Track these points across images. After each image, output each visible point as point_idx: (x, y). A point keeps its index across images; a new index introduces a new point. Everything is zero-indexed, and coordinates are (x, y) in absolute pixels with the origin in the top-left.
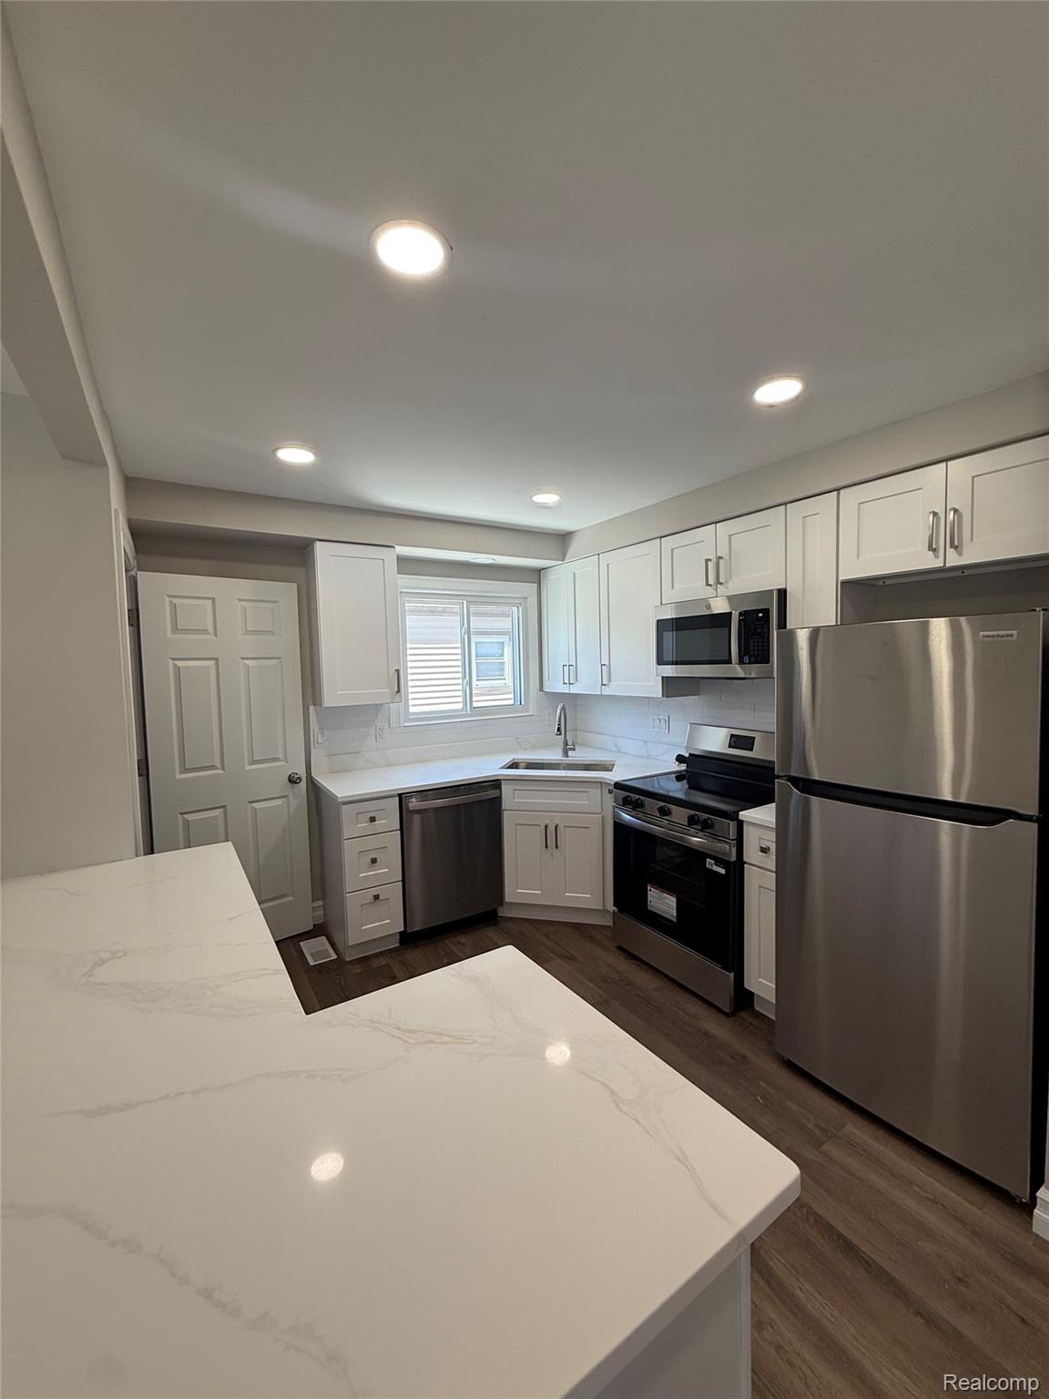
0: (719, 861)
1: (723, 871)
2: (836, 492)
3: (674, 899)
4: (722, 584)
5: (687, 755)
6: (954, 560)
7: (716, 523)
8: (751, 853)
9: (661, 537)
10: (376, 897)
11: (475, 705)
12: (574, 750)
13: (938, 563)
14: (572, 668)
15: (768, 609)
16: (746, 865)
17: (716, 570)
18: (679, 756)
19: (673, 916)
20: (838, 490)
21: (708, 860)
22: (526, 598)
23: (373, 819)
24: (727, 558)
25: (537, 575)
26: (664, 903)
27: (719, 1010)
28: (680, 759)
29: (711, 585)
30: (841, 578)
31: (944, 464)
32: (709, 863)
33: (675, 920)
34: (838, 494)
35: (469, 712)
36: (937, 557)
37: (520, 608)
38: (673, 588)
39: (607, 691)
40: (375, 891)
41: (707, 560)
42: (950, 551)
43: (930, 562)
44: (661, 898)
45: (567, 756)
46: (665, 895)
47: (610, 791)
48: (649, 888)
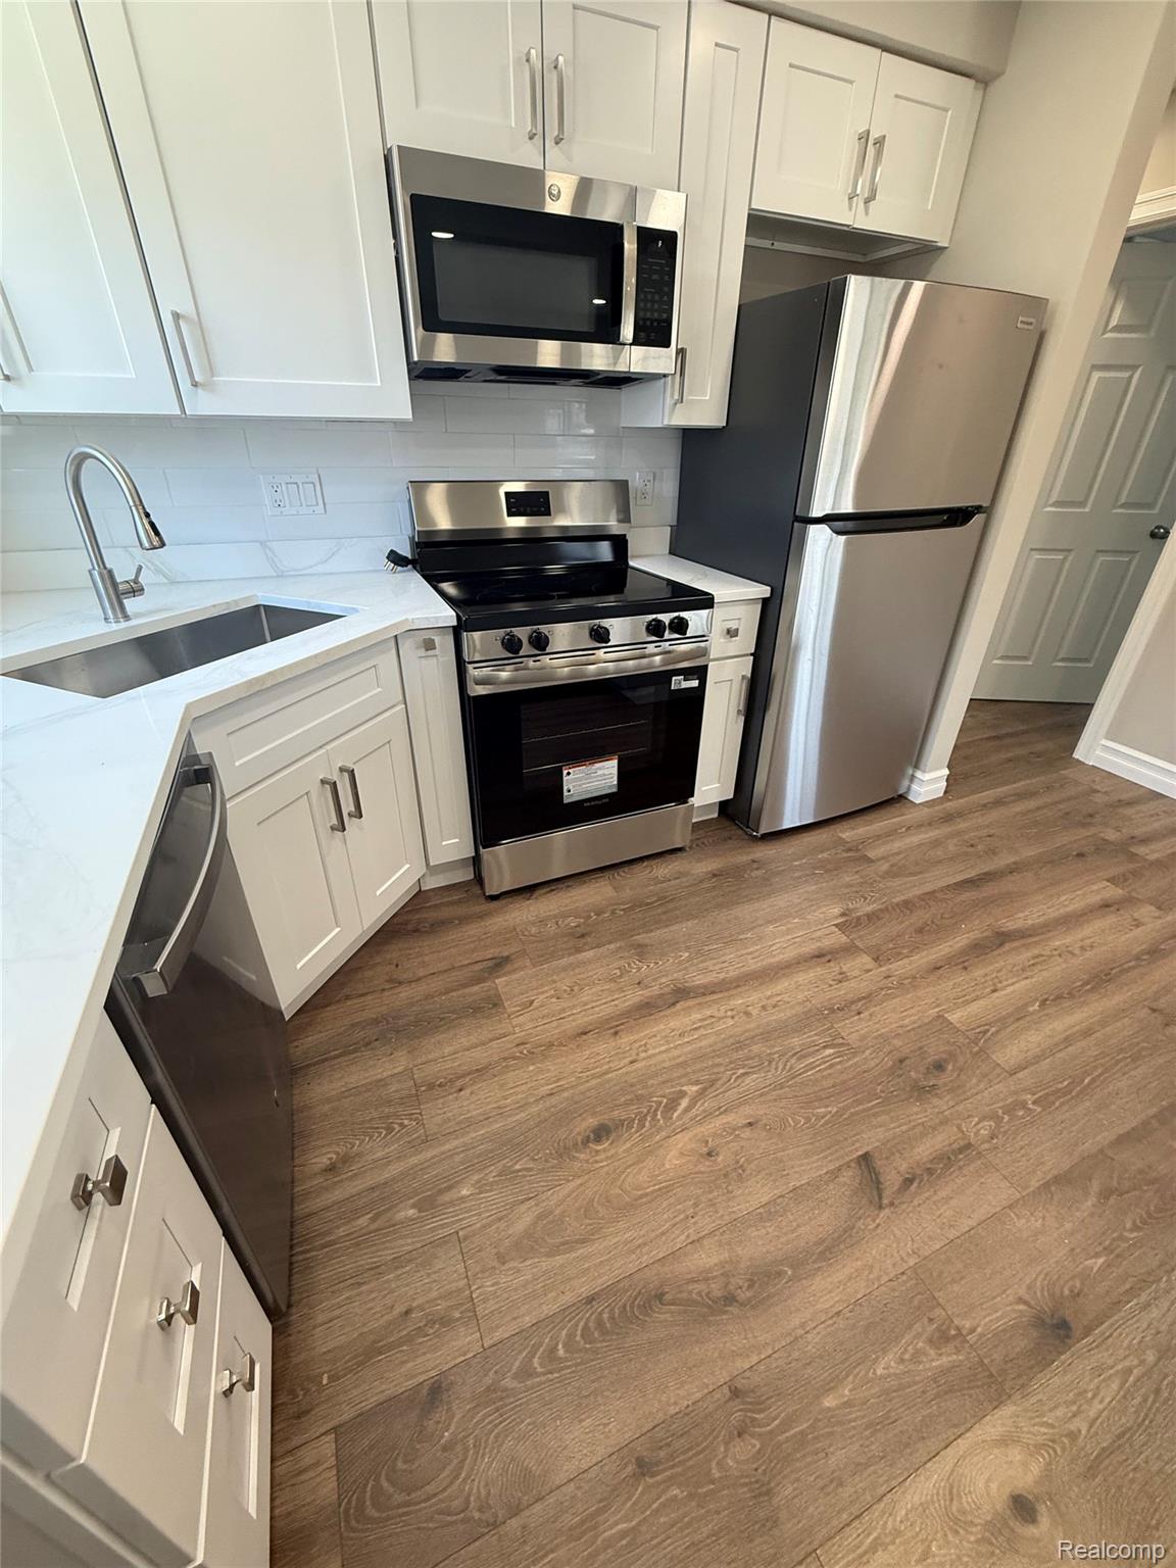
1: (693, 684)
2: (766, 16)
3: (615, 762)
4: (556, 141)
12: (133, 589)
13: (848, 219)
15: (676, 235)
16: (709, 664)
18: (391, 553)
19: (610, 787)
20: (769, 13)
21: (671, 679)
26: (594, 778)
28: (398, 560)
29: (530, 135)
30: (752, 205)
31: (880, 53)
32: (676, 681)
33: (616, 790)
36: (851, 208)
38: (416, 104)
42: (862, 205)
43: (845, 216)
44: (586, 776)
45: (128, 616)
46: (597, 765)
47: (429, 645)
48: (565, 772)
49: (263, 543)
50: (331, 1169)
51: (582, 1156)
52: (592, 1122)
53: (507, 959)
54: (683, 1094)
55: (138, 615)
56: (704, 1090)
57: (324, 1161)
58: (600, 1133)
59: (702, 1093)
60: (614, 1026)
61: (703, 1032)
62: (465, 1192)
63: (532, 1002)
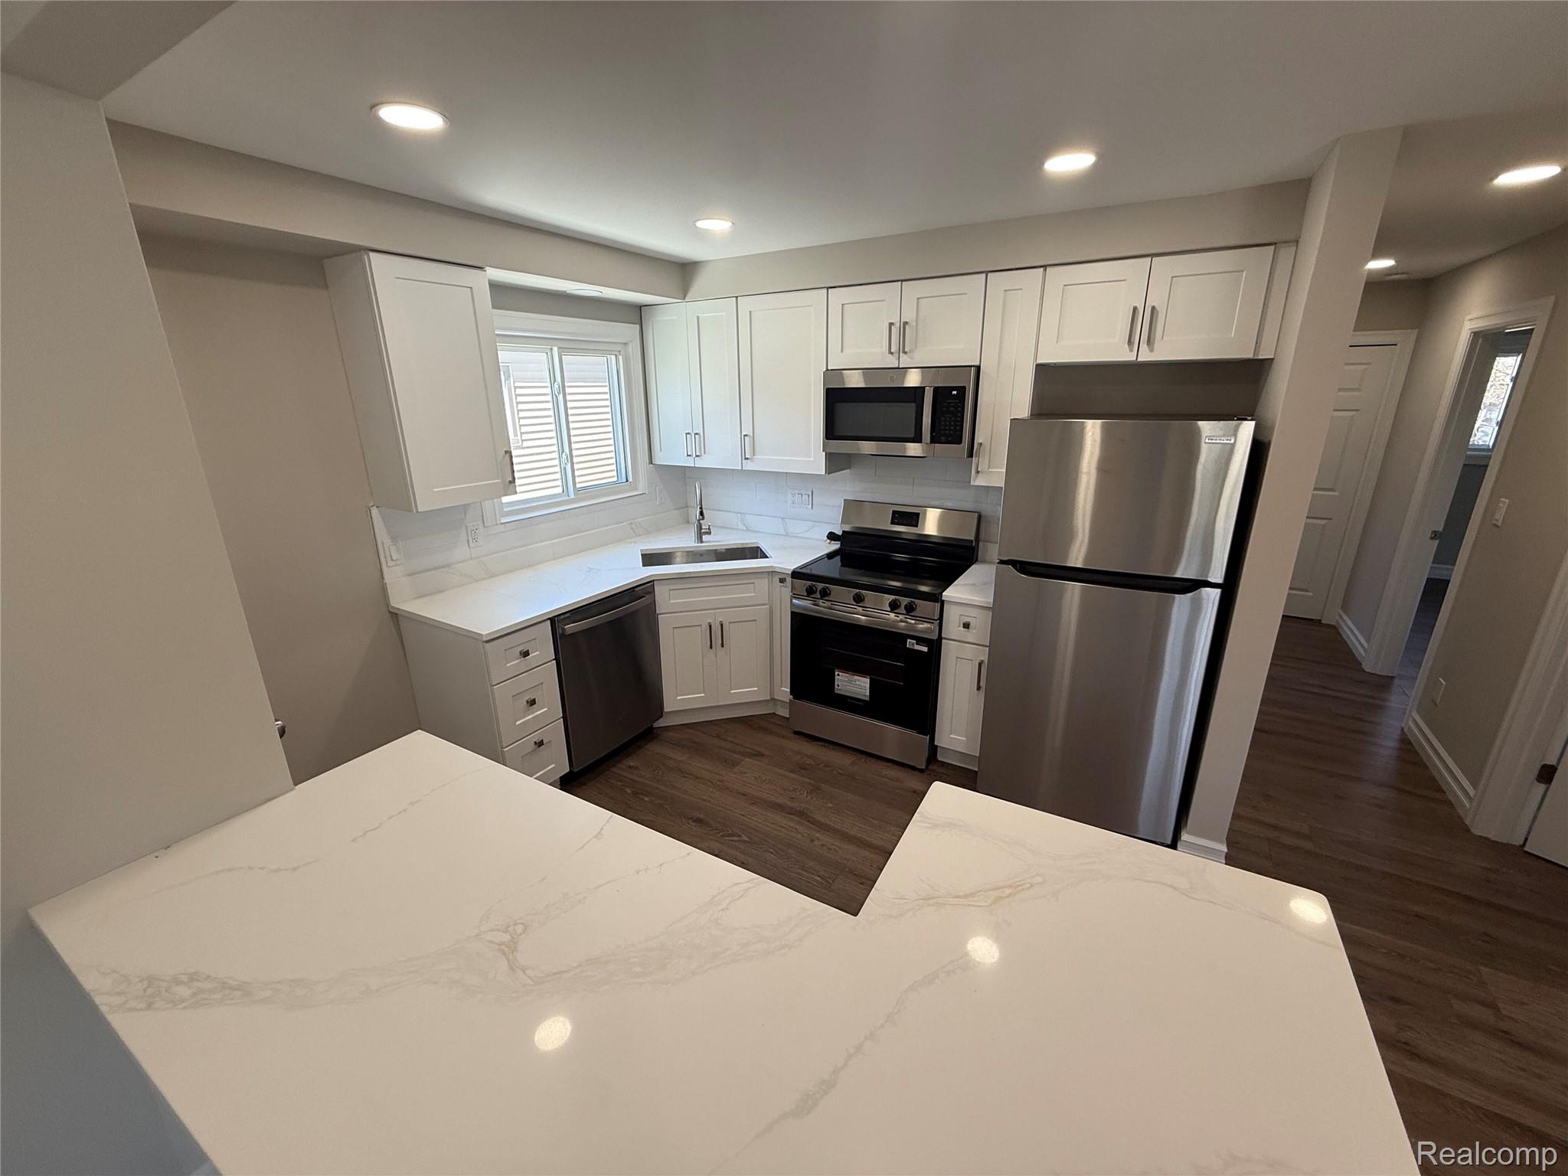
0: (920, 640)
1: (925, 649)
2: (1042, 269)
3: (868, 680)
4: (906, 353)
5: (840, 533)
6: (1146, 356)
7: (902, 281)
8: (952, 627)
9: (828, 288)
10: (540, 744)
11: (578, 486)
12: (710, 533)
13: (1130, 357)
14: (698, 438)
15: (965, 387)
16: (943, 641)
17: (901, 334)
18: (831, 533)
19: (865, 696)
20: (1045, 267)
21: (908, 640)
22: (625, 344)
23: (526, 654)
24: (914, 324)
25: (638, 314)
26: (855, 685)
27: (913, 768)
28: (832, 536)
29: (892, 353)
30: (1038, 362)
31: (1150, 259)
32: (910, 643)
33: (868, 699)
34: (1045, 270)
35: (572, 496)
36: (1131, 350)
37: (621, 357)
38: (842, 352)
39: (749, 466)
40: (536, 737)
41: (891, 324)
42: (1144, 346)
43: (1126, 356)
44: (850, 681)
45: (702, 542)
46: (856, 677)
47: (782, 581)
48: (837, 673)
49: (782, 518)
50: (630, 767)
51: (683, 820)
52: (701, 816)
53: (762, 755)
54: (740, 836)
55: (706, 542)
56: (749, 842)
57: (632, 764)
58: (698, 821)
59: (745, 842)
60: (755, 801)
61: (783, 830)
62: (646, 799)
63: (745, 773)
